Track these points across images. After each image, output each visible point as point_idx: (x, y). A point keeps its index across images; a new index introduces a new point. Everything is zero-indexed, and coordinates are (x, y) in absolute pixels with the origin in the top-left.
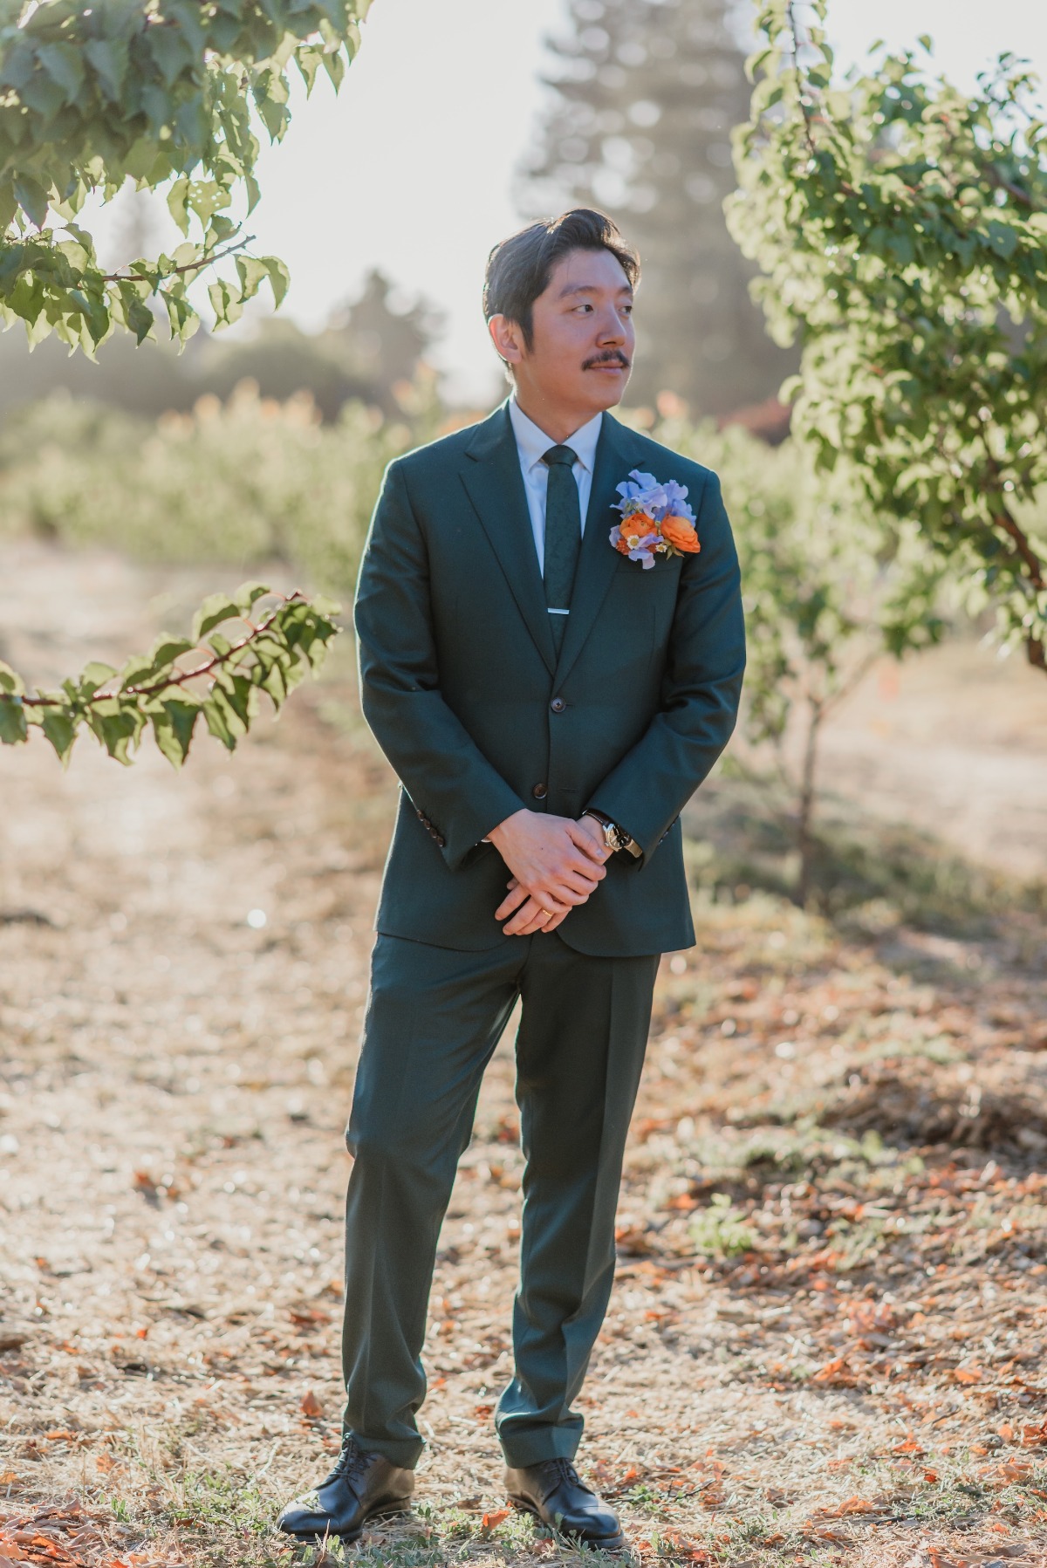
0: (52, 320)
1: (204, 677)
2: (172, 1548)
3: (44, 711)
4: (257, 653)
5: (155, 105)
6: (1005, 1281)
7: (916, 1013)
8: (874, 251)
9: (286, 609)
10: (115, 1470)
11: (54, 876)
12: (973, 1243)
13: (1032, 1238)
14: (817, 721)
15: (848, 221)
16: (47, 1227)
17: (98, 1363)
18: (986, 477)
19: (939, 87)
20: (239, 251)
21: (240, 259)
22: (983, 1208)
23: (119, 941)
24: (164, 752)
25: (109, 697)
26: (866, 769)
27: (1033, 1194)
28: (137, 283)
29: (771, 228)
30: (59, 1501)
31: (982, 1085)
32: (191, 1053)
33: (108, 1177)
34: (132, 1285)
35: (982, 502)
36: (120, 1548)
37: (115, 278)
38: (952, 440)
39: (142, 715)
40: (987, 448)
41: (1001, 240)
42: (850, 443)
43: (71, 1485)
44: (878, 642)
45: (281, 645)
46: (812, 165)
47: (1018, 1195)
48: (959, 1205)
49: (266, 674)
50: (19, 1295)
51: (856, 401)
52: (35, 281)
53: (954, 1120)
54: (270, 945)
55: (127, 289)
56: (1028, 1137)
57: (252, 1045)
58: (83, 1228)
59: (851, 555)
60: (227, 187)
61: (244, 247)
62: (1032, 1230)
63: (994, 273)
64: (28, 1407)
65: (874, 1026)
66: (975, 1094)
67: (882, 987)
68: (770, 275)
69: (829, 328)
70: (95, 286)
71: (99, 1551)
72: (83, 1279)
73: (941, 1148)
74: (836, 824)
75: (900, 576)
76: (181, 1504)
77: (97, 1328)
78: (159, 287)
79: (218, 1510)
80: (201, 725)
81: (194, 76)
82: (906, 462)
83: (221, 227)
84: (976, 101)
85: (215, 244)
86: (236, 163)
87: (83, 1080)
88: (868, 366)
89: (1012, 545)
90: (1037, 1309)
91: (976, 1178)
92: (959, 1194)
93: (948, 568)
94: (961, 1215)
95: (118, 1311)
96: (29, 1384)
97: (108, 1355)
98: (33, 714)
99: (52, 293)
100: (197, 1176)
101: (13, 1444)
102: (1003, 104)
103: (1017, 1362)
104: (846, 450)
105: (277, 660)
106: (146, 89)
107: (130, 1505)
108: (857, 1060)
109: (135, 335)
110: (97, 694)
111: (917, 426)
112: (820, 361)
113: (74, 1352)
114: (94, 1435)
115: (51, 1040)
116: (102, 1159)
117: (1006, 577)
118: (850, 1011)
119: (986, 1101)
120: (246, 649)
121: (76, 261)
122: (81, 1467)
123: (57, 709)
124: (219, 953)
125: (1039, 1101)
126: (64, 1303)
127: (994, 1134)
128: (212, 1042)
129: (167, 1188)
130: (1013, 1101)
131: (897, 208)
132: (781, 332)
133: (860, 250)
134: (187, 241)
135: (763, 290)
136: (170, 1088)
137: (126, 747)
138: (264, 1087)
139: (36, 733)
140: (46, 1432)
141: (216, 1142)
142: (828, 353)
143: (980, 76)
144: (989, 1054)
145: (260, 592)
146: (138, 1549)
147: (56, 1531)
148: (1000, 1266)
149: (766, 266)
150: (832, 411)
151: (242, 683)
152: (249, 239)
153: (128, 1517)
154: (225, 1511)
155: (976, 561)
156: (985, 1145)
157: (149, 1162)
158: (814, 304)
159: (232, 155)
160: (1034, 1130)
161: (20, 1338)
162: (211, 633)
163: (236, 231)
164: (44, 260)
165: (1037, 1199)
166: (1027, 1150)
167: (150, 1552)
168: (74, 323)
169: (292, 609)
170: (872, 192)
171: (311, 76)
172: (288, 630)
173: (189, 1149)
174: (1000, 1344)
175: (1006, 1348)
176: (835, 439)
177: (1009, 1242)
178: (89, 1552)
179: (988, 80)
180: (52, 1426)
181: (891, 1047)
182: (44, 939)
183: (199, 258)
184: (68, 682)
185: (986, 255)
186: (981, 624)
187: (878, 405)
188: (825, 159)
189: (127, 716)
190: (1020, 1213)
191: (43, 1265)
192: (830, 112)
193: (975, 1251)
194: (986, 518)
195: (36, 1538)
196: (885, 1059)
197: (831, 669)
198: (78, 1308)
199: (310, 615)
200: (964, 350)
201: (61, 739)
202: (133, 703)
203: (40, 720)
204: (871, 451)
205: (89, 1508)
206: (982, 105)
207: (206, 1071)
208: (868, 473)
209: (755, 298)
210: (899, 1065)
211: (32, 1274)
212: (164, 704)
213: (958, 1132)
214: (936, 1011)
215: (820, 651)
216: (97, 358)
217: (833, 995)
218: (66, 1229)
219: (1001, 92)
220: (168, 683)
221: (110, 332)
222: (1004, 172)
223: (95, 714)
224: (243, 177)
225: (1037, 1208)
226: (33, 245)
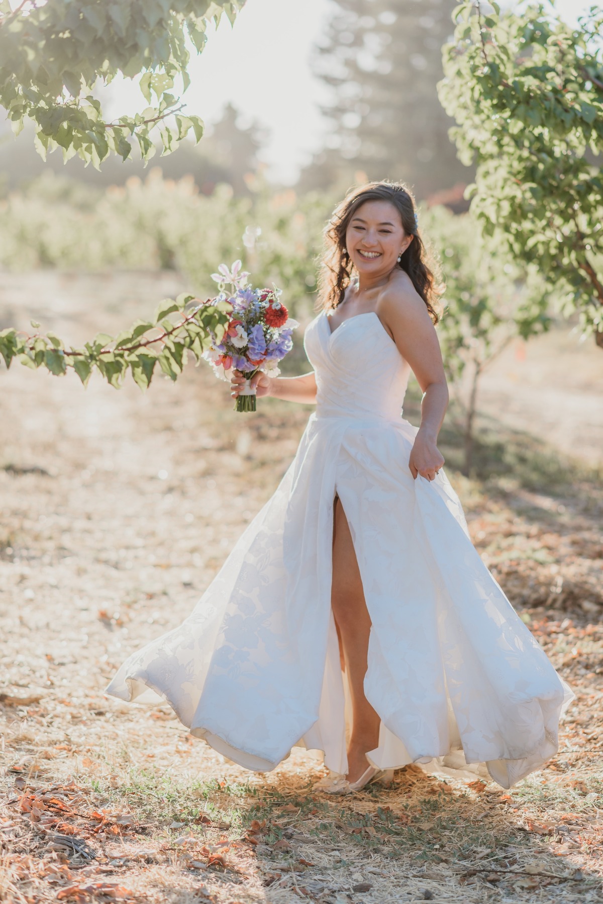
0: (76, 147)
1: (159, 342)
2: (124, 807)
3: (74, 359)
4: (187, 331)
5: (143, 39)
6: (573, 681)
7: (529, 536)
8: (519, 118)
9: (203, 308)
10: (93, 766)
11: (49, 447)
12: (556, 660)
13: (588, 658)
14: (478, 373)
15: (504, 101)
16: (51, 639)
17: (82, 711)
18: (576, 242)
19: (557, 23)
20: (177, 112)
21: (178, 117)
22: (562, 642)
23: (87, 486)
24: (137, 382)
25: (109, 352)
26: (505, 401)
27: (589, 635)
28: (123, 128)
29: (462, 100)
30: (63, 781)
31: (564, 576)
32: (127, 548)
33: (84, 613)
34: (99, 671)
35: (573, 255)
36: (96, 806)
37: (111, 126)
38: (558, 221)
39: (126, 361)
40: (577, 225)
41: (587, 113)
42: (502, 220)
43: (69, 773)
44: (514, 329)
45: (200, 327)
46: (486, 70)
47: (581, 635)
48: (548, 640)
49: (192, 342)
50: (38, 674)
51: (505, 198)
52: (68, 126)
53: (548, 594)
54: (170, 490)
55: (117, 132)
56: (588, 605)
57: (161, 544)
58: (71, 640)
59: (501, 280)
60: (172, 77)
61: (180, 111)
62: (588, 654)
63: (583, 131)
64: (45, 732)
65: (505, 543)
66: (560, 581)
67: (510, 522)
68: (461, 126)
69: (492, 156)
70: (100, 129)
71: (85, 807)
72: (71, 667)
73: (540, 609)
74: (484, 431)
75: (527, 294)
76: (129, 785)
77: (81, 692)
78: (135, 131)
79: (148, 788)
80: (157, 368)
81: (164, 24)
82: (533, 233)
83: (168, 100)
84: (577, 32)
85: (165, 109)
86: (177, 64)
87: (68, 561)
88: (513, 179)
89: (588, 279)
90: (589, 696)
91: (559, 626)
92: (549, 634)
93: (554, 290)
94: (550, 646)
95: (92, 684)
96: (45, 721)
97: (87, 707)
98: (69, 360)
99: (77, 132)
100: (132, 614)
101: (37, 752)
102: (593, 34)
103: (578, 724)
104: (499, 224)
105: (198, 334)
106: (138, 31)
107: (102, 785)
108: (495, 560)
109: (122, 157)
110: (102, 350)
111: (539, 213)
112: (487, 174)
113: (68, 705)
114: (81, 748)
115: (50, 538)
116: (81, 603)
117: (585, 297)
118: (492, 534)
119: (566, 585)
120: (182, 328)
121: (91, 115)
122: (74, 764)
123: (81, 358)
124: (142, 493)
125: (594, 586)
126: (62, 679)
127: (569, 603)
128: (139, 542)
129: (117, 620)
130: (580, 585)
131: (532, 94)
132: (465, 157)
133: (511, 117)
134: (150, 106)
135: (456, 133)
136: (116, 566)
137: (117, 379)
138: (168, 567)
139: (70, 370)
140: (55, 746)
141: (143, 596)
142: (492, 170)
143: (579, 19)
144: (568, 560)
145: (190, 299)
146: (106, 807)
147: (62, 796)
148: (570, 673)
149: (459, 121)
150: (492, 204)
151: (179, 346)
152: (183, 106)
153: (101, 791)
154: (152, 789)
155: (569, 288)
156: (564, 609)
157: (106, 606)
158: (484, 143)
159: (175, 60)
160: (591, 601)
161: (39, 697)
162: (163, 319)
163: (176, 102)
164: (74, 116)
165: (591, 638)
166: (586, 612)
167: (113, 809)
168: (88, 149)
169: (206, 308)
170: (518, 86)
171: (218, 18)
172: (204, 318)
173: (128, 599)
174: (569, 714)
175: (572, 716)
176: (493, 219)
177: (576, 660)
178: (80, 807)
179: (583, 21)
180: (58, 743)
181: (514, 554)
182: (44, 482)
183: (156, 116)
184: (88, 344)
185: (580, 121)
186: (571, 322)
187: (518, 201)
188: (494, 67)
189: (118, 363)
190: (582, 645)
191: (50, 659)
192: (497, 40)
193: (557, 665)
194: (575, 264)
195: (52, 799)
196: (511, 560)
197: (488, 343)
198: (70, 682)
199: (216, 311)
200: (566, 171)
201: (84, 373)
202: (122, 356)
203: (72, 363)
204: (514, 226)
205: (79, 785)
206: (580, 34)
207: (136, 557)
208: (512, 238)
209: (451, 138)
210: (518, 564)
211: (44, 663)
212: (138, 356)
213: (549, 601)
214: (539, 536)
215: (481, 333)
216: (100, 168)
217: (483, 526)
218: (62, 641)
219: (591, 28)
220: (140, 345)
221: (108, 155)
222: (591, 72)
223: (101, 361)
224: (181, 72)
225: (591, 643)
226: (68, 107)
